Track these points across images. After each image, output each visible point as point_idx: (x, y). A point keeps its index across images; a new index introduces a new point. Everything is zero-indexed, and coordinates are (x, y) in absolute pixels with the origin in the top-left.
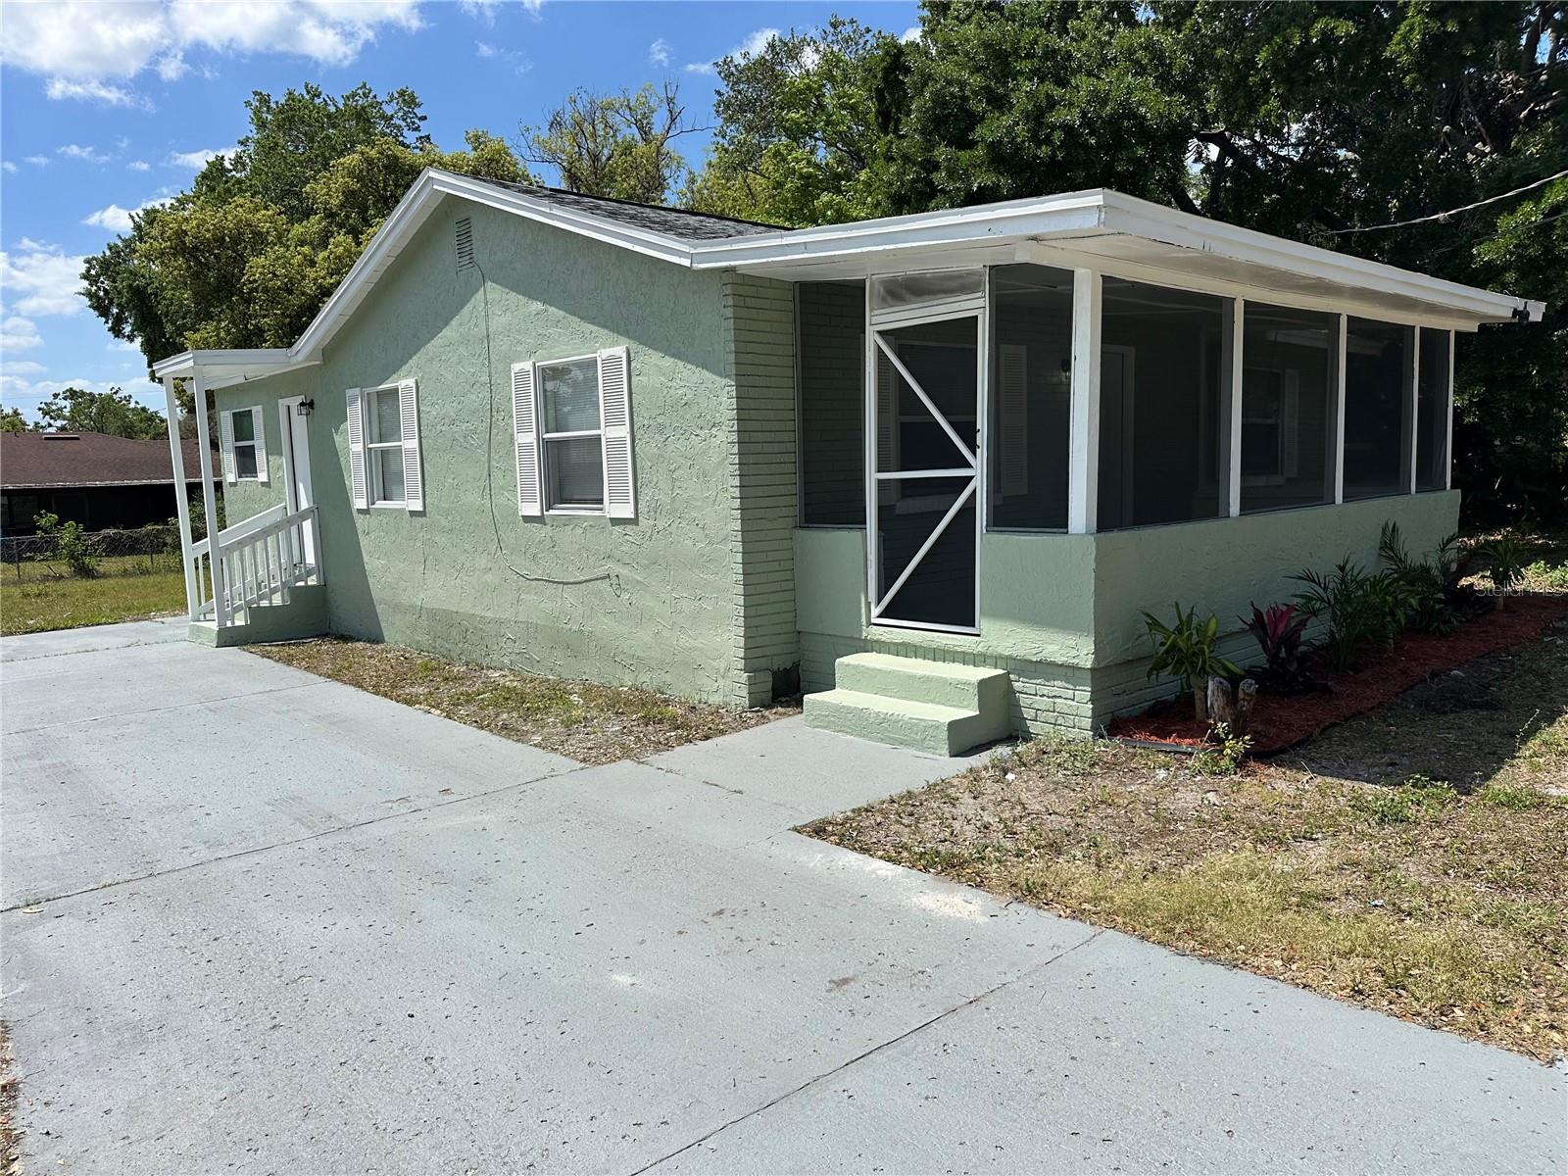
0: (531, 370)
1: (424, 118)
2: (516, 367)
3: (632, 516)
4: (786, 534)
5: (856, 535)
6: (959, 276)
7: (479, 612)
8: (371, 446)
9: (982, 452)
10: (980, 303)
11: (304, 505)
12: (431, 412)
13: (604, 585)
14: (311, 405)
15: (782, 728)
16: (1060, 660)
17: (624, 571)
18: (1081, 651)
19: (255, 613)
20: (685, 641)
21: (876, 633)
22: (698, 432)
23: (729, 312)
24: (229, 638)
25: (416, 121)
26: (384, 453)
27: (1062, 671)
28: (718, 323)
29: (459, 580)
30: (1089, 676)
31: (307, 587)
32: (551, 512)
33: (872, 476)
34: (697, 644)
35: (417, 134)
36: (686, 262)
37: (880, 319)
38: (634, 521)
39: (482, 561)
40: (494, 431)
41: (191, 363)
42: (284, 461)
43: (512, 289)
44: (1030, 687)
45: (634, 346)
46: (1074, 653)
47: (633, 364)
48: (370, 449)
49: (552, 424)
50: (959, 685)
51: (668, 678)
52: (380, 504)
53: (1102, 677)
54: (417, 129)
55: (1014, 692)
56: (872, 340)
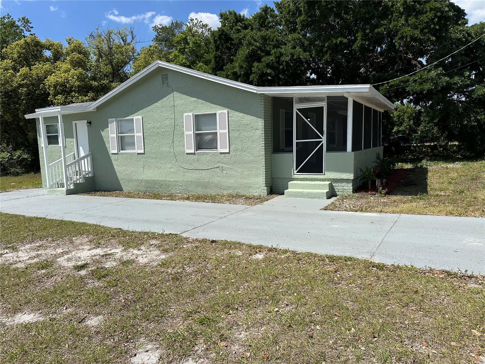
0: (192, 115)
1: (32, 27)
2: (185, 114)
3: (228, 152)
4: (270, 155)
5: (292, 154)
6: (319, 98)
7: (168, 179)
8: (119, 135)
9: (325, 135)
10: (324, 104)
12: (148, 126)
13: (218, 169)
14: (90, 123)
15: (277, 199)
16: (345, 178)
17: (224, 166)
18: (351, 176)
20: (245, 181)
21: (296, 176)
22: (251, 131)
23: (263, 103)
25: (30, 28)
26: (121, 137)
27: (345, 181)
29: (159, 171)
30: (352, 181)
31: (89, 177)
32: (197, 152)
33: (295, 141)
34: (249, 181)
36: (256, 92)
38: (229, 153)
39: (169, 166)
40: (175, 131)
42: (75, 140)
43: (184, 94)
44: (337, 185)
45: (230, 110)
46: (349, 176)
47: (229, 115)
49: (199, 129)
50: (323, 185)
51: (240, 191)
52: (122, 152)
53: (354, 181)
54: (30, 31)
55: (333, 186)
56: (295, 111)
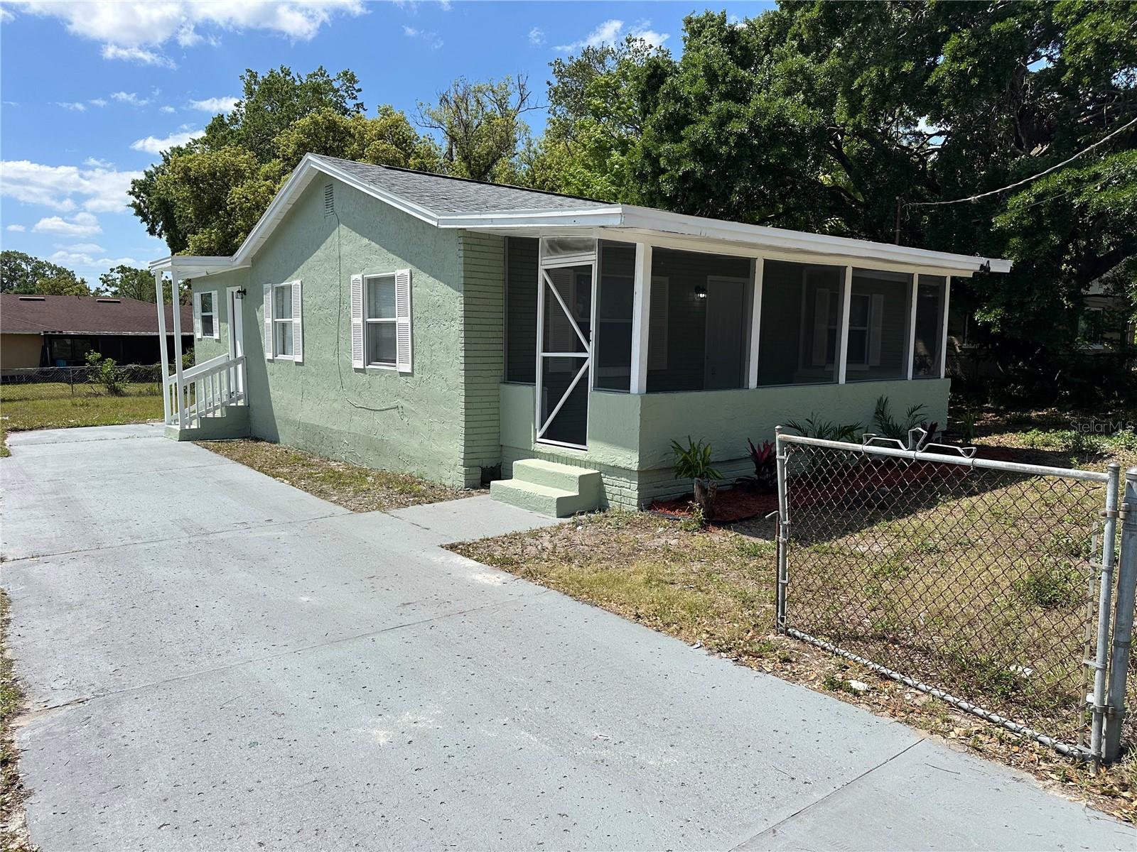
0: (361, 279)
1: (360, 90)
2: (354, 277)
3: (410, 371)
4: (495, 386)
5: (530, 388)
6: (583, 241)
7: (329, 425)
8: (276, 320)
9: (593, 343)
10: (593, 257)
11: (240, 354)
12: (309, 302)
13: (395, 412)
14: (244, 292)
15: (479, 500)
16: (623, 465)
17: (405, 404)
18: (630, 459)
19: (204, 421)
20: (435, 448)
21: (538, 447)
22: (445, 323)
23: (461, 253)
24: (186, 436)
25: (354, 92)
26: (284, 325)
27: (625, 472)
28: (455, 257)
29: (320, 406)
30: (637, 475)
31: (237, 407)
32: (370, 367)
33: (540, 354)
34: (440, 450)
35: (355, 102)
36: (435, 224)
37: (547, 262)
38: (411, 374)
39: (333, 395)
40: (341, 315)
41: (170, 264)
42: (229, 326)
43: (353, 230)
44: (610, 481)
45: (414, 269)
46: (629, 462)
47: (413, 280)
48: (276, 322)
49: (372, 313)
50: (569, 478)
51: (426, 469)
52: (280, 357)
53: (644, 475)
54: (355, 98)
55: (603, 484)
56: (542, 274)
